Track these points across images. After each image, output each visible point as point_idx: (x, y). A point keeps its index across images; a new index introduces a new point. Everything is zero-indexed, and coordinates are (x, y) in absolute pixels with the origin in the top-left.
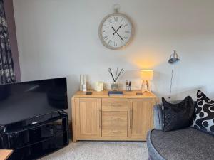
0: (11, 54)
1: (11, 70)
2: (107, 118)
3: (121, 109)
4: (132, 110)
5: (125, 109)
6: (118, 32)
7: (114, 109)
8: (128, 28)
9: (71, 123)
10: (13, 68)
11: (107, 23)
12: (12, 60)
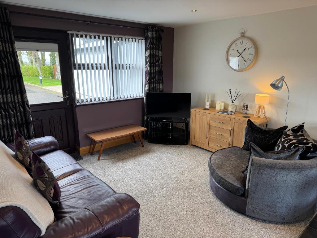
0: (162, 74)
1: (161, 85)
2: (213, 132)
3: (224, 127)
4: (233, 130)
5: (228, 127)
6: (242, 54)
7: (219, 125)
8: (252, 50)
9: (190, 131)
10: (162, 84)
11: (233, 47)
12: (162, 78)
